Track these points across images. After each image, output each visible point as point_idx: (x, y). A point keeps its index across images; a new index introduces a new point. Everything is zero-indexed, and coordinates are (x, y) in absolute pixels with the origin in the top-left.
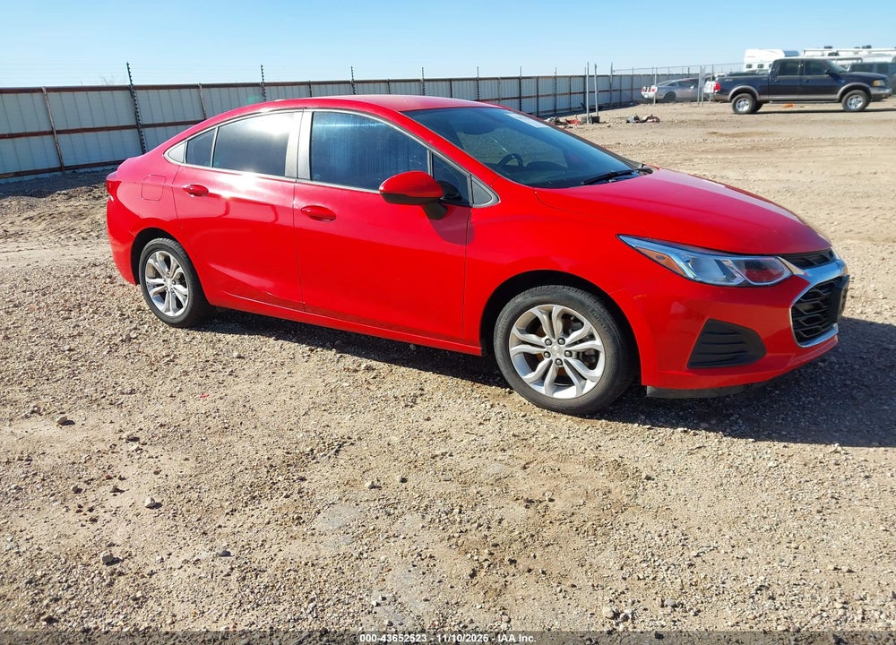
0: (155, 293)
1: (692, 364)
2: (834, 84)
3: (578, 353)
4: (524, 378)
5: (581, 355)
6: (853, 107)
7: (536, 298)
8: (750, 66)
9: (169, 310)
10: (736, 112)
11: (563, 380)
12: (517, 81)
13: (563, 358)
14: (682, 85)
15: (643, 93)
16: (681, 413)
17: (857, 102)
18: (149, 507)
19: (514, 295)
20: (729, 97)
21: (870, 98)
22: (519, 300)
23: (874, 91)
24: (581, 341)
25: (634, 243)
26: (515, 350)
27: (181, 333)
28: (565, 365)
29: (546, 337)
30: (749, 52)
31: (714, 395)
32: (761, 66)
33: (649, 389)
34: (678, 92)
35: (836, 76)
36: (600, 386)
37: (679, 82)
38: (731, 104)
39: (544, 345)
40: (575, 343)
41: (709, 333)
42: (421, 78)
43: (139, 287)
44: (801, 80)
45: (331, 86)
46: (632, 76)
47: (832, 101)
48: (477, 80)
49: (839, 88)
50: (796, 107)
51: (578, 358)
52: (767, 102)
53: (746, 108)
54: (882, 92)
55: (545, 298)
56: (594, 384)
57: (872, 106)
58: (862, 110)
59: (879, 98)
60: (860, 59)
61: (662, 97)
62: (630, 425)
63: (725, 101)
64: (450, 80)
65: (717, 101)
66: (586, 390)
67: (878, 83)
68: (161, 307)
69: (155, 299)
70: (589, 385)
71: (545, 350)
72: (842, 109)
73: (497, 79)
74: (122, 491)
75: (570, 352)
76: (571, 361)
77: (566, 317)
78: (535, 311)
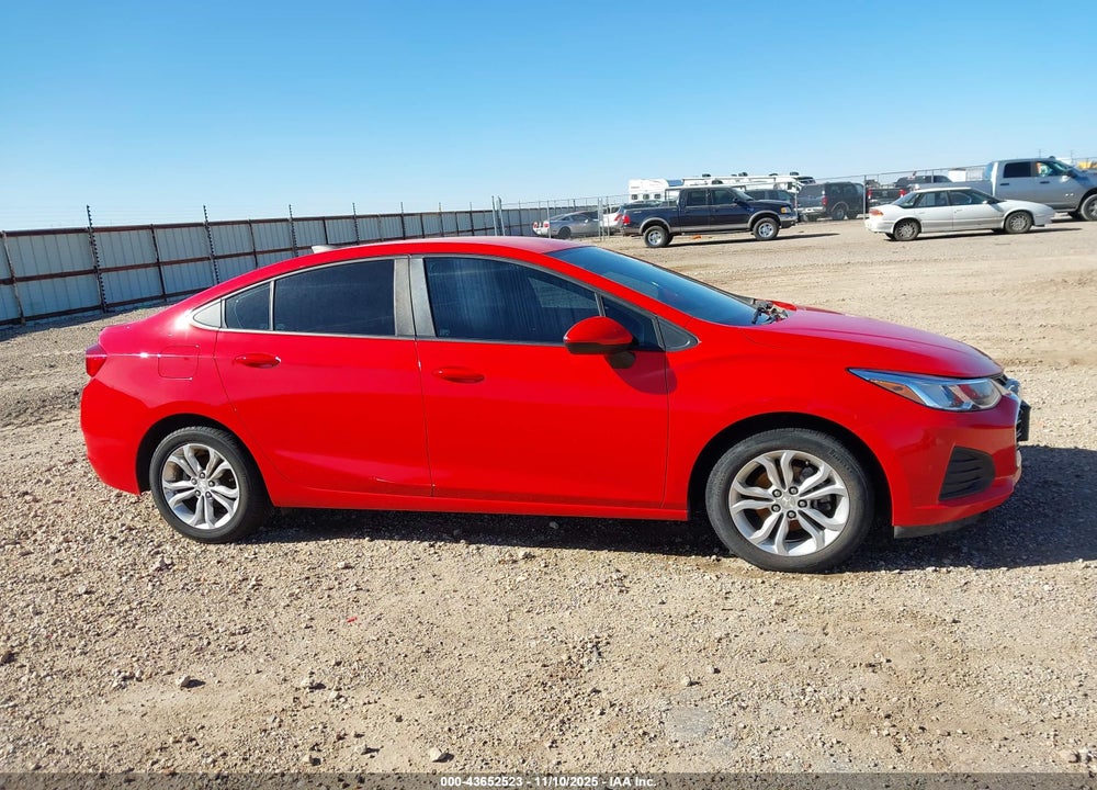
0: (178, 502)
1: (942, 495)
2: (745, 212)
3: (812, 502)
4: (751, 539)
5: (816, 503)
6: (764, 236)
7: (761, 446)
8: (635, 197)
9: (205, 522)
10: (649, 245)
11: (796, 535)
12: (398, 219)
13: (797, 509)
14: (575, 219)
15: (535, 229)
16: (912, 554)
17: (768, 230)
18: (439, 761)
19: (731, 445)
20: (640, 230)
21: (779, 224)
22: (740, 449)
23: (782, 219)
24: (816, 488)
25: (866, 375)
26: (736, 507)
27: (231, 550)
28: (799, 518)
29: (773, 488)
30: (633, 183)
31: (958, 527)
32: (647, 196)
33: (897, 530)
34: (573, 227)
35: (743, 204)
36: (846, 534)
37: (572, 216)
38: (642, 238)
39: (772, 497)
40: (808, 492)
41: (957, 461)
42: (288, 217)
43: (149, 498)
44: (710, 210)
45: (186, 229)
46: (520, 211)
47: (744, 230)
48: (354, 218)
49: (749, 216)
50: (704, 238)
51: (812, 506)
52: (679, 234)
53: (659, 241)
54: (790, 219)
55: (774, 443)
56: (837, 533)
57: (783, 232)
58: (774, 238)
59: (787, 225)
60: (744, 186)
61: (557, 233)
62: (877, 573)
63: (638, 235)
64: (323, 219)
65: (627, 235)
66: (827, 542)
67: (785, 210)
68: (190, 520)
69: (177, 509)
70: (830, 536)
71: (774, 503)
72: (754, 237)
73: (377, 216)
74: (378, 750)
75: (804, 501)
76: (807, 511)
77: (797, 463)
78: (762, 460)
